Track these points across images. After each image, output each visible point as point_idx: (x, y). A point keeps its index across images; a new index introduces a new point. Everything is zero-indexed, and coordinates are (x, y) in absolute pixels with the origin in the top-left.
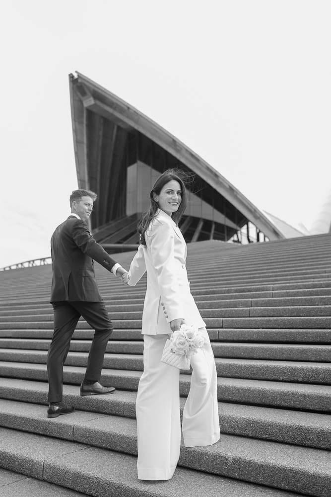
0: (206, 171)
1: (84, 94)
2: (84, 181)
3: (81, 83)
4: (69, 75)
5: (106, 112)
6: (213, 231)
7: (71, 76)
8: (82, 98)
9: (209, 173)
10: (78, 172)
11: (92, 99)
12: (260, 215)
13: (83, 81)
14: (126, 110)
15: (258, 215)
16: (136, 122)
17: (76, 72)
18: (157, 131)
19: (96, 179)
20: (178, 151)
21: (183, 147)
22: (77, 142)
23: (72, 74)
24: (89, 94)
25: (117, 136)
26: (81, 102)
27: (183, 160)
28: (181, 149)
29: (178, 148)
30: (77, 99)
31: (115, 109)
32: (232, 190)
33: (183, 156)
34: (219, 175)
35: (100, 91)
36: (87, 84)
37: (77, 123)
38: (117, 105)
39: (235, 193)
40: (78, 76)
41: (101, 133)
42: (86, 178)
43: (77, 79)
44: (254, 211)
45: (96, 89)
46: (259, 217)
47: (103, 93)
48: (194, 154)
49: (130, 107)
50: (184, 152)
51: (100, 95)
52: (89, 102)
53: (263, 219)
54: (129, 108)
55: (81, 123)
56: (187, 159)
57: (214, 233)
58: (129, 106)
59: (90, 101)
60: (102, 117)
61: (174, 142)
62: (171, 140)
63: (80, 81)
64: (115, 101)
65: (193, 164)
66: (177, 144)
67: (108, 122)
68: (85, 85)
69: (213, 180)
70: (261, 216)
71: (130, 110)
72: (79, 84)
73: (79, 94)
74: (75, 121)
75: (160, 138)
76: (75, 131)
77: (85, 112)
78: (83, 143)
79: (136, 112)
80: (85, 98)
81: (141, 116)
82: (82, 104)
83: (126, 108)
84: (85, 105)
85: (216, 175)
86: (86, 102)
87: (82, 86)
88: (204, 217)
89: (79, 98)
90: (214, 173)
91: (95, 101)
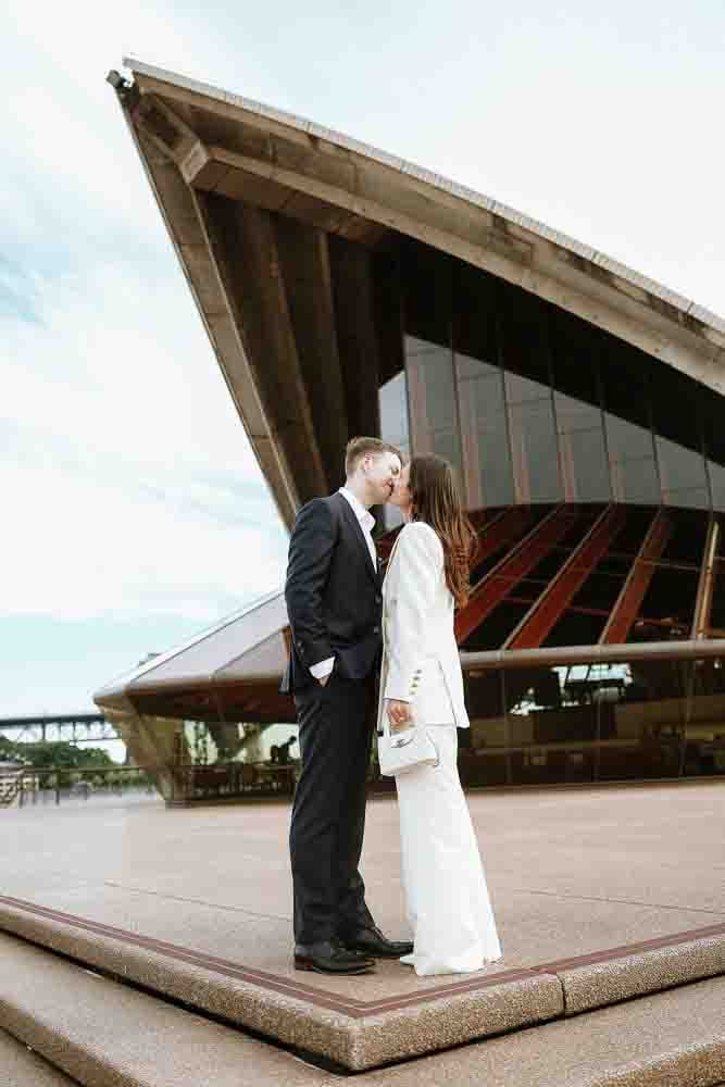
0: (647, 313)
1: (171, 137)
2: (265, 437)
3: (149, 96)
4: (109, 79)
7: (118, 84)
8: (173, 155)
9: (659, 320)
11: (198, 146)
13: (153, 87)
14: (308, 150)
17: (127, 62)
18: (428, 200)
19: (303, 424)
20: (523, 260)
21: (540, 238)
22: (210, 316)
23: (116, 73)
24: (184, 129)
26: (173, 167)
27: (547, 293)
28: (532, 245)
29: (522, 247)
30: (161, 162)
31: (273, 161)
33: (545, 275)
34: (702, 318)
35: (210, 107)
36: (165, 92)
37: (185, 248)
38: (275, 138)
40: (135, 74)
41: (276, 269)
42: (266, 427)
43: (135, 88)
45: (197, 103)
47: (223, 112)
48: (585, 255)
49: (315, 132)
50: (544, 258)
51: (216, 124)
52: (195, 159)
54: (314, 139)
55: (197, 246)
56: (561, 283)
58: (312, 131)
59: (196, 154)
60: (262, 210)
61: (500, 230)
62: (489, 222)
63: (142, 90)
64: (264, 126)
65: (591, 299)
66: (512, 230)
68: (163, 99)
69: (685, 346)
71: (322, 146)
72: (145, 105)
73: (158, 142)
76: (192, 279)
77: (196, 202)
79: (339, 147)
80: (181, 148)
81: (360, 156)
82: (180, 175)
83: (306, 143)
84: (188, 179)
85: (693, 324)
86: (187, 165)
87: (154, 110)
88: (670, 500)
89: (166, 157)
90: (685, 314)
91: (209, 151)
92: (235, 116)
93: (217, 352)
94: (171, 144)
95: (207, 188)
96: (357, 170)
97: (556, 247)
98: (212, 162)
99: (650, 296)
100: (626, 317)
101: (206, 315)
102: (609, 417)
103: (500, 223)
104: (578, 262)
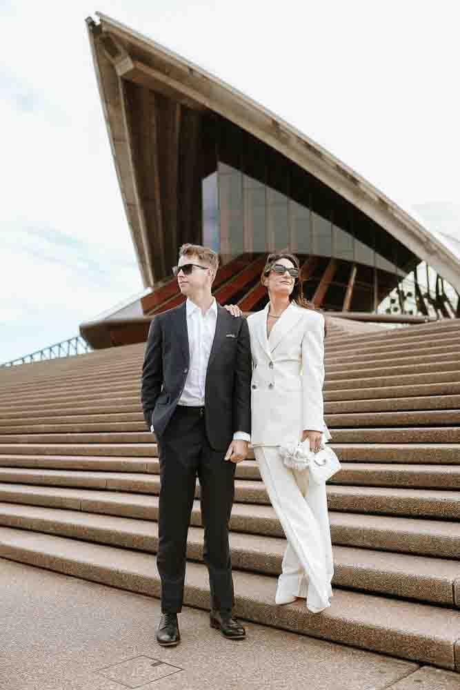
0: (335, 173)
1: (114, 52)
2: (134, 205)
3: (107, 33)
4: (86, 20)
5: (156, 81)
6: (352, 281)
7: (91, 24)
8: (113, 61)
9: (340, 176)
10: (123, 191)
11: (128, 59)
12: (436, 246)
13: (111, 29)
14: (188, 74)
15: (434, 248)
16: (208, 95)
17: (97, 13)
19: (154, 200)
20: (284, 141)
21: (293, 134)
22: (115, 140)
23: (90, 18)
24: (123, 51)
25: (182, 123)
26: (112, 66)
27: (293, 157)
28: (289, 137)
29: (283, 136)
30: (104, 62)
31: (168, 74)
32: (383, 204)
33: (293, 149)
35: (139, 44)
36: (117, 33)
37: (109, 106)
38: (172, 66)
39: (390, 209)
40: (101, 20)
41: (153, 121)
42: (137, 201)
43: (100, 26)
44: (426, 241)
45: (133, 41)
46: (436, 251)
48: (312, 144)
49: (193, 68)
50: (294, 142)
51: (141, 53)
52: (125, 66)
53: (443, 253)
54: (191, 70)
55: (117, 105)
56: (300, 154)
57: (356, 284)
58: (191, 66)
59: (126, 63)
60: (152, 91)
61: (275, 126)
62: (270, 122)
63: (104, 29)
65: (310, 162)
66: (281, 128)
67: (164, 100)
68: (113, 34)
69: (348, 188)
70: (439, 249)
71: (194, 74)
72: (104, 36)
73: (106, 53)
74: (106, 102)
75: (251, 120)
76: (110, 121)
77: (120, 84)
78: (124, 141)
79: (204, 77)
80: (118, 58)
81: (213, 82)
82: (115, 71)
83: (187, 70)
84: (120, 73)
85: (354, 180)
86: (120, 67)
87: (109, 38)
88: (336, 256)
89: (108, 60)
90: (350, 176)
91: (134, 63)
93: (116, 158)
94: (113, 56)
95: (127, 78)
96: (211, 87)
97: (299, 139)
98: (135, 69)
99: (337, 166)
100: (325, 172)
101: (114, 139)
102: (313, 214)
103: (275, 124)
104: (308, 146)
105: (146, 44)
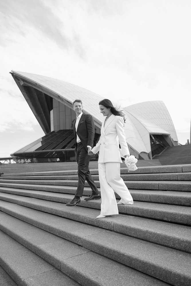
1: (19, 80)
7: (11, 73)
8: (19, 82)
11: (22, 81)
13: (16, 74)
16: (42, 89)
17: (12, 71)
26: (19, 83)
27: (65, 105)
28: (63, 99)
29: (61, 99)
33: (65, 102)
35: (23, 78)
38: (31, 83)
43: (13, 74)
45: (21, 77)
51: (24, 80)
52: (22, 83)
55: (24, 92)
62: (57, 96)
68: (17, 76)
71: (37, 85)
72: (15, 76)
75: (54, 95)
82: (20, 83)
91: (24, 82)
92: (26, 80)
95: (24, 85)
97: (65, 100)
98: (24, 84)
103: (59, 96)
104: (68, 102)
105: (24, 78)
